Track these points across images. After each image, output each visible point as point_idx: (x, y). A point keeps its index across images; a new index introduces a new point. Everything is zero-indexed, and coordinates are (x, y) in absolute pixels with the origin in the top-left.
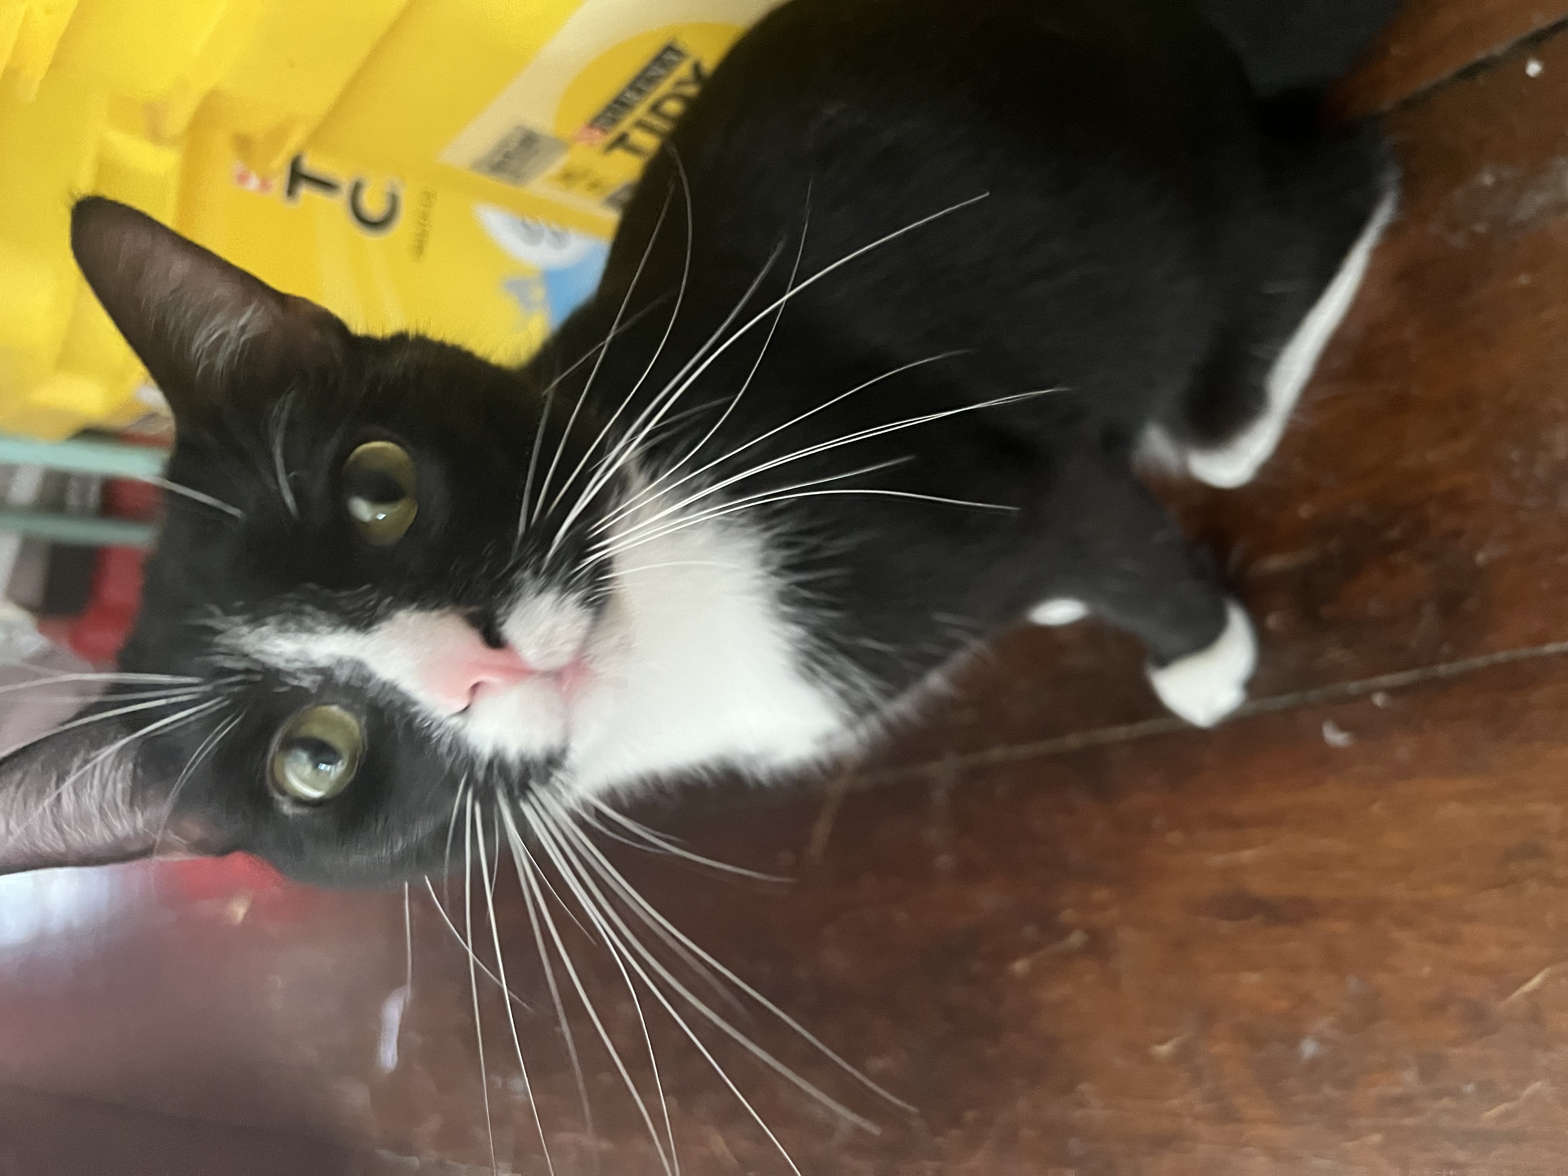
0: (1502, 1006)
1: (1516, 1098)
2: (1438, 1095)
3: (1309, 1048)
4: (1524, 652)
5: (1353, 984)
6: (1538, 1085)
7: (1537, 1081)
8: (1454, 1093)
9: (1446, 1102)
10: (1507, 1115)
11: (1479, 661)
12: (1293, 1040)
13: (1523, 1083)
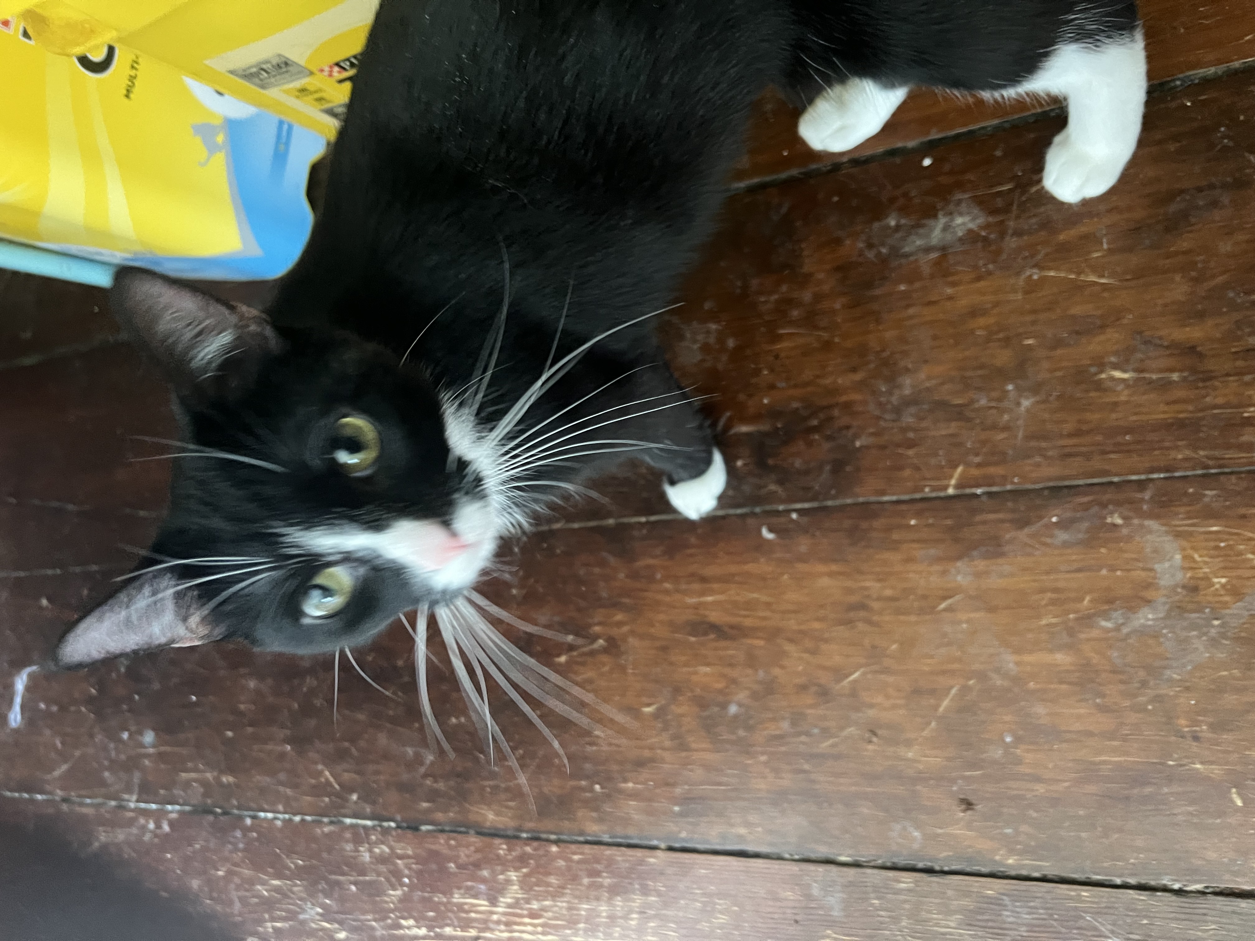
0: (838, 687)
1: (839, 737)
2: (799, 734)
3: (733, 709)
4: (873, 499)
5: (761, 674)
6: (852, 729)
7: (850, 727)
8: (808, 734)
9: (803, 738)
10: (833, 746)
11: (849, 501)
12: (724, 706)
13: (842, 728)
